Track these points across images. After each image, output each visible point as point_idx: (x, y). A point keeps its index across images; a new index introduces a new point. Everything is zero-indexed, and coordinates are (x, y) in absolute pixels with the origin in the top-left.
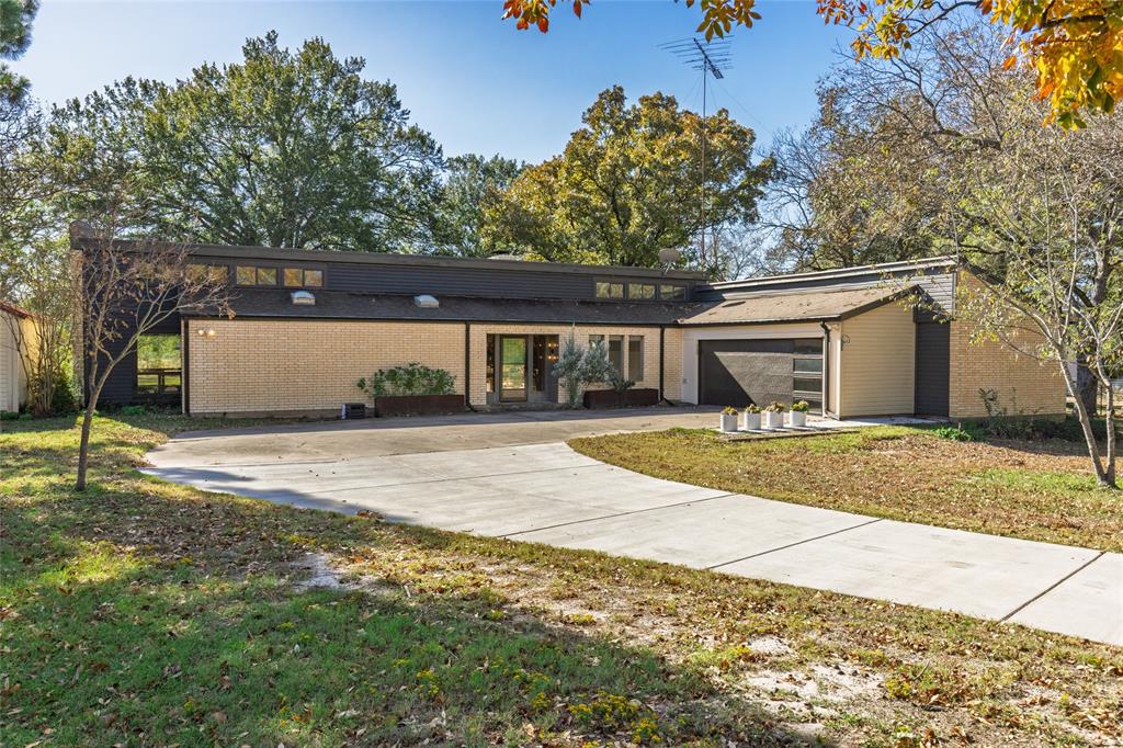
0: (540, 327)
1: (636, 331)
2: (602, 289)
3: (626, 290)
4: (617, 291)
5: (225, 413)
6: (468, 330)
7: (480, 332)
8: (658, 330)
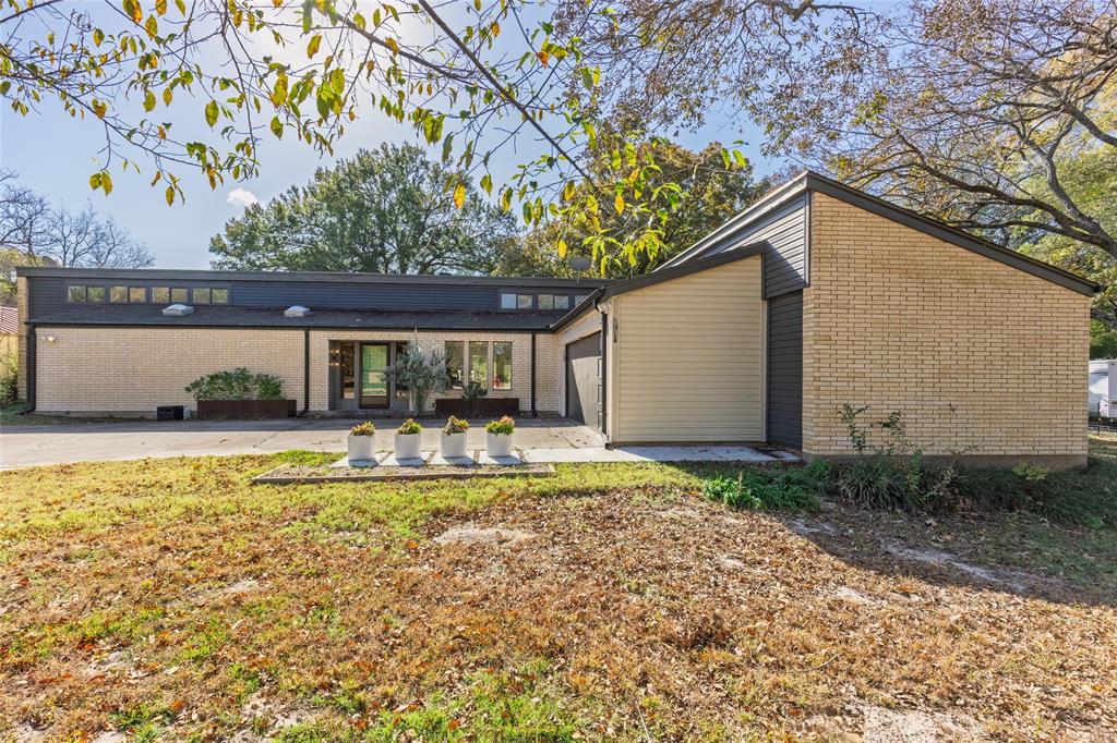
0: (388, 333)
1: (501, 337)
2: (508, 301)
3: (535, 301)
4: (526, 302)
5: (68, 412)
6: (307, 337)
7: (321, 340)
8: (530, 336)
